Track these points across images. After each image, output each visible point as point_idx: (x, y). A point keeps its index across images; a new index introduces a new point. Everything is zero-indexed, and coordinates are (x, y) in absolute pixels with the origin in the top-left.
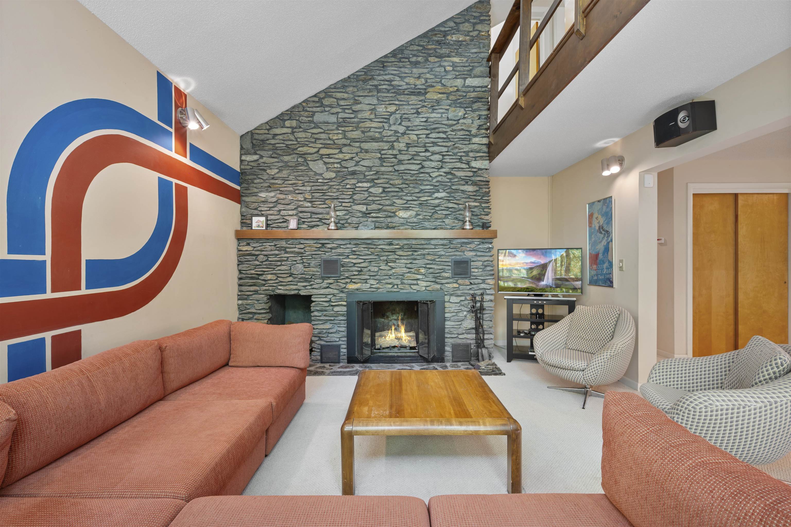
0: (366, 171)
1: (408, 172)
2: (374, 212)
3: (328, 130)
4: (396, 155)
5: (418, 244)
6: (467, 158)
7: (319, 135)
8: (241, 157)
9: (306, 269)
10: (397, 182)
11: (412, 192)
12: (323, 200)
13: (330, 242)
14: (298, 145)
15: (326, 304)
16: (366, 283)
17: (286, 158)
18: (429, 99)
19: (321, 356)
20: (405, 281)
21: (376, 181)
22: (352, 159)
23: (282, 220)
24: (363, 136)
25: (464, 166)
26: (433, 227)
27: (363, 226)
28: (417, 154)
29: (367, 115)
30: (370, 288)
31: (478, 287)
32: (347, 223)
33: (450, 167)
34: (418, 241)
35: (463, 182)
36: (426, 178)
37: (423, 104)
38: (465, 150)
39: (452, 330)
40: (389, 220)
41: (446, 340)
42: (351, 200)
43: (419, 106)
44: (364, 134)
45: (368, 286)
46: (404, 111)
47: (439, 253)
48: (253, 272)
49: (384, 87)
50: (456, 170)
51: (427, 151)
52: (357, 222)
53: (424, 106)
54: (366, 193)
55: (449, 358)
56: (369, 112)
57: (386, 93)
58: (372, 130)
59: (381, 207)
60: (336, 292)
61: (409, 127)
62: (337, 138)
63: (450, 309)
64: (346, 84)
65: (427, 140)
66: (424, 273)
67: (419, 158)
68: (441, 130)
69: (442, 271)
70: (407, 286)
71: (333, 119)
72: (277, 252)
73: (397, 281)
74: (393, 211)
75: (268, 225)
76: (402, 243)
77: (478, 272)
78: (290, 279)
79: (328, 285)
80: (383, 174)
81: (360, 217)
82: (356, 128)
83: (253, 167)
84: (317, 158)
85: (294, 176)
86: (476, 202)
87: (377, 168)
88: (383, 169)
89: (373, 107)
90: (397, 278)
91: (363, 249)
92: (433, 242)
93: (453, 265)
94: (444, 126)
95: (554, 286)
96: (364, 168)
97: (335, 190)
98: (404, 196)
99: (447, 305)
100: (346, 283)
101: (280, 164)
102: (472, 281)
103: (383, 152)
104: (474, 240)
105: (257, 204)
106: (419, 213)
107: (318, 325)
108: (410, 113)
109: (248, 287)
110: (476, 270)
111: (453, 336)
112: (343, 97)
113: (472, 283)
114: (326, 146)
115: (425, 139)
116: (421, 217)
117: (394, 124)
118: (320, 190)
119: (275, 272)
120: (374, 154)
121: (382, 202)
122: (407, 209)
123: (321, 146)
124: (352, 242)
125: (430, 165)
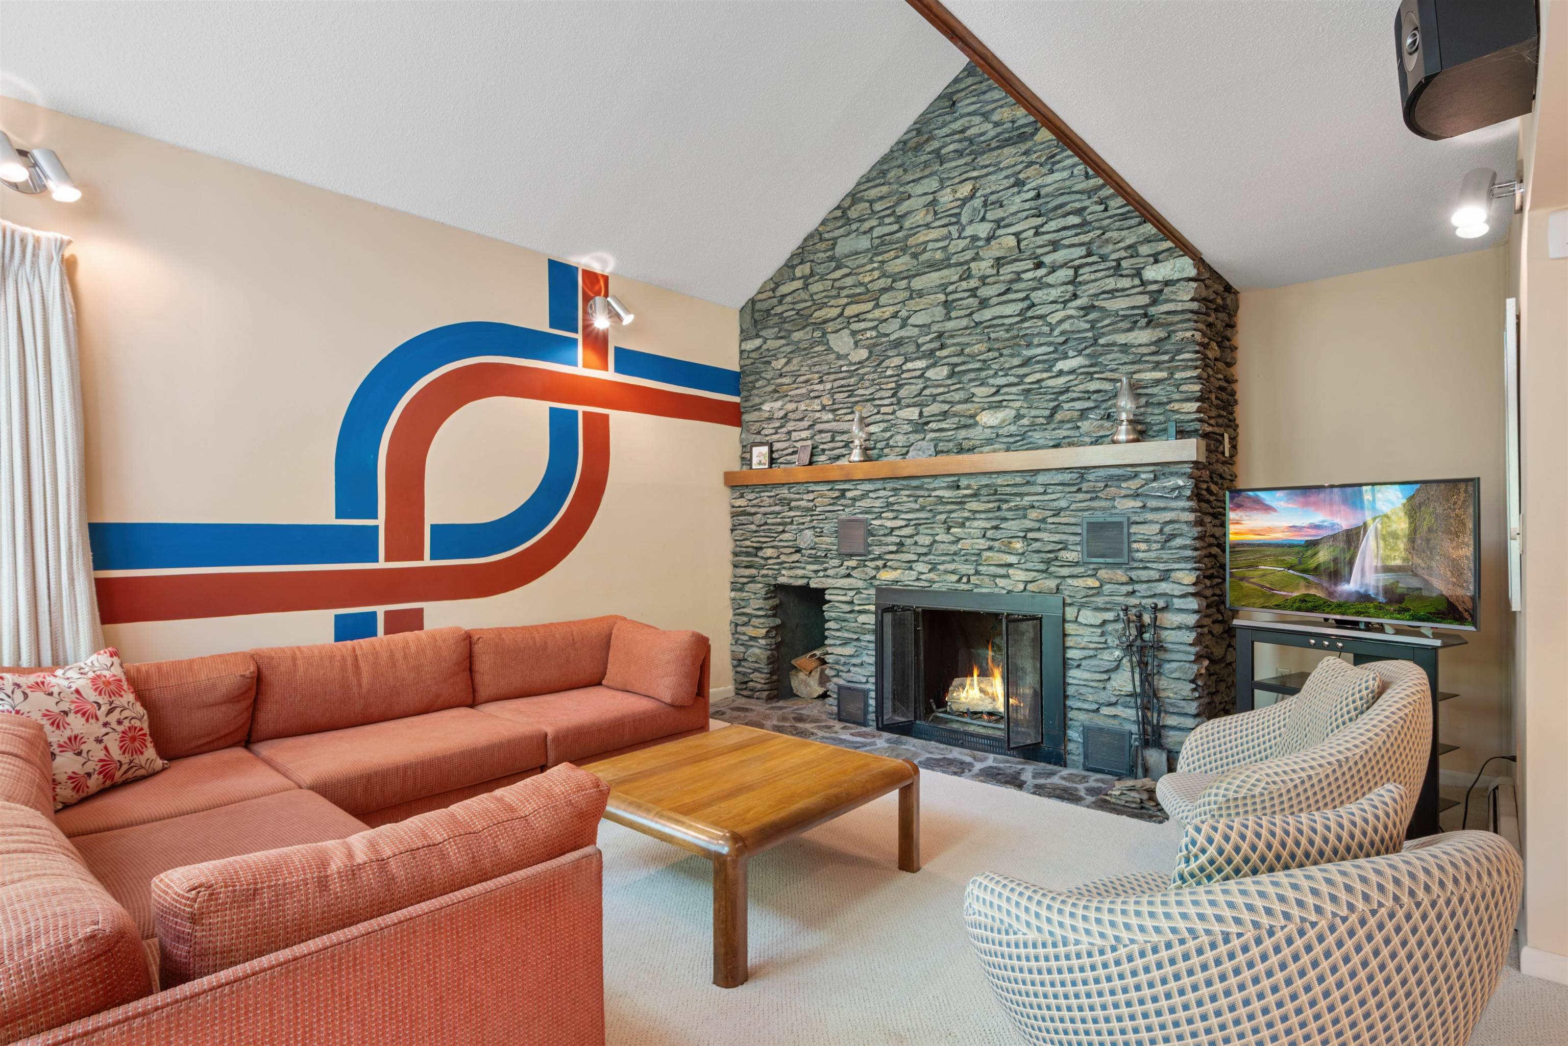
0: (919, 336)
1: (1000, 321)
2: (933, 419)
3: (858, 267)
4: (977, 288)
5: (1008, 485)
6: (1133, 261)
7: (843, 280)
8: (740, 346)
9: (817, 540)
10: (976, 348)
11: (1007, 366)
12: (850, 405)
13: (852, 487)
14: (813, 308)
15: (847, 608)
16: (911, 568)
17: (796, 336)
18: (1042, 144)
19: (839, 706)
20: (982, 569)
21: (938, 353)
22: (895, 315)
23: (792, 450)
24: (915, 262)
25: (1125, 283)
26: (1051, 443)
27: (915, 450)
28: (1018, 277)
29: (920, 217)
30: (918, 579)
31: (1149, 589)
32: (887, 446)
33: (1092, 292)
34: (1008, 477)
35: (1125, 325)
36: (1036, 331)
37: (1029, 159)
38: (1128, 242)
39: (1083, 690)
40: (963, 433)
41: (1071, 714)
42: (894, 400)
43: (1020, 167)
44: (918, 259)
45: (914, 574)
46: (990, 187)
47: (1055, 504)
48: (748, 543)
49: (952, 147)
50: (1105, 296)
51: (1039, 265)
52: (905, 444)
53: (1031, 164)
54: (920, 381)
55: (1075, 758)
56: (924, 212)
57: (959, 158)
58: (930, 246)
59: (946, 407)
60: (860, 584)
61: (1003, 219)
62: (870, 279)
63: (1079, 639)
64: (885, 167)
65: (1040, 240)
66: (1020, 551)
67: (1022, 285)
68: (1068, 208)
69: (1060, 546)
70: (986, 579)
71: (864, 243)
72: (777, 508)
73: (968, 567)
74: (968, 413)
75: (772, 461)
76: (975, 483)
77: (1149, 551)
78: (796, 557)
79: (848, 572)
80: (952, 337)
81: (911, 432)
82: (902, 250)
83: (756, 359)
84: (841, 326)
85: (808, 365)
86: (1161, 370)
87: (939, 325)
88: (950, 325)
89: (931, 197)
90: (966, 560)
91: (905, 499)
92: (1041, 479)
93: (1085, 533)
94: (1078, 196)
95: (1381, 599)
96: (916, 329)
97: (867, 384)
98: (992, 377)
99: (1070, 628)
100: (877, 568)
101: (788, 349)
102: (1134, 574)
103: (951, 288)
104: (1138, 469)
105: (758, 424)
106: (1022, 412)
107: (834, 648)
108: (1001, 188)
109: (743, 570)
110: (1143, 546)
111: (1086, 706)
112: (879, 195)
113: (1134, 578)
114: (854, 299)
115: (1034, 239)
116: (1025, 421)
117: (971, 222)
118: (845, 386)
119: (776, 543)
120: (932, 297)
121: (948, 397)
122: (999, 405)
123: (845, 300)
124: (887, 486)
125: (1045, 297)
